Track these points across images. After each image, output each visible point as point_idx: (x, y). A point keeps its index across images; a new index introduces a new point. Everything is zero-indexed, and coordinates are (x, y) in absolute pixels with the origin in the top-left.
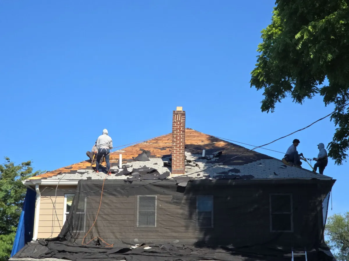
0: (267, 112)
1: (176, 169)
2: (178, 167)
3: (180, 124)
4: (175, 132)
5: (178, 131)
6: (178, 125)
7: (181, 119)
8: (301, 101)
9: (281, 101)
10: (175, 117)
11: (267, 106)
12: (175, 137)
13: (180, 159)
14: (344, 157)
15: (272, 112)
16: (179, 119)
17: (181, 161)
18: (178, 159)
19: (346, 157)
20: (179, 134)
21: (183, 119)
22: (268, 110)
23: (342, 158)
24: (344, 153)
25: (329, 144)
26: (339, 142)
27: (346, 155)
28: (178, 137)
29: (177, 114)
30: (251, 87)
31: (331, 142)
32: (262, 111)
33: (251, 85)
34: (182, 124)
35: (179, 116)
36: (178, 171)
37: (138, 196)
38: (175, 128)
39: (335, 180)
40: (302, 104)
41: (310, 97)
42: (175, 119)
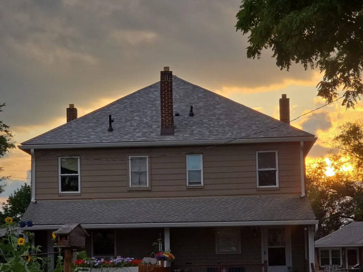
0: (254, 58)
4: (163, 92)
5: (166, 91)
6: (166, 85)
7: (168, 79)
10: (163, 77)
11: (253, 51)
12: (163, 97)
13: (169, 119)
15: (258, 58)
16: (166, 79)
17: (170, 121)
18: (167, 119)
20: (167, 94)
21: (170, 79)
23: (333, 97)
25: (319, 84)
26: (330, 81)
27: (337, 93)
28: (166, 97)
29: (165, 74)
30: (237, 31)
31: (321, 82)
33: (237, 29)
34: (169, 84)
35: (166, 76)
37: (130, 157)
38: (163, 88)
42: (162, 80)
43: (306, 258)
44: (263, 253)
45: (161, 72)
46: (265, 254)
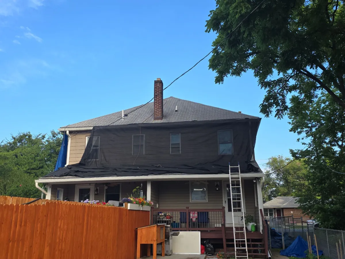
1: (156, 117)
2: (158, 115)
3: (159, 88)
4: (156, 93)
5: (158, 93)
7: (159, 86)
8: (240, 74)
9: (227, 76)
10: (156, 84)
11: (219, 80)
14: (270, 113)
15: (222, 83)
16: (158, 86)
18: (158, 111)
19: (272, 112)
20: (158, 95)
21: (160, 86)
22: (220, 83)
23: (269, 113)
24: (271, 110)
25: (260, 105)
26: (267, 104)
27: (272, 111)
28: (158, 97)
29: (157, 82)
30: (209, 69)
31: (262, 104)
32: (216, 83)
35: (158, 83)
36: (158, 118)
37: (133, 135)
38: (156, 91)
39: (261, 119)
40: (240, 76)
41: (245, 71)
42: (155, 86)
43: (256, 206)
44: (224, 202)
45: (155, 81)
46: (225, 203)
